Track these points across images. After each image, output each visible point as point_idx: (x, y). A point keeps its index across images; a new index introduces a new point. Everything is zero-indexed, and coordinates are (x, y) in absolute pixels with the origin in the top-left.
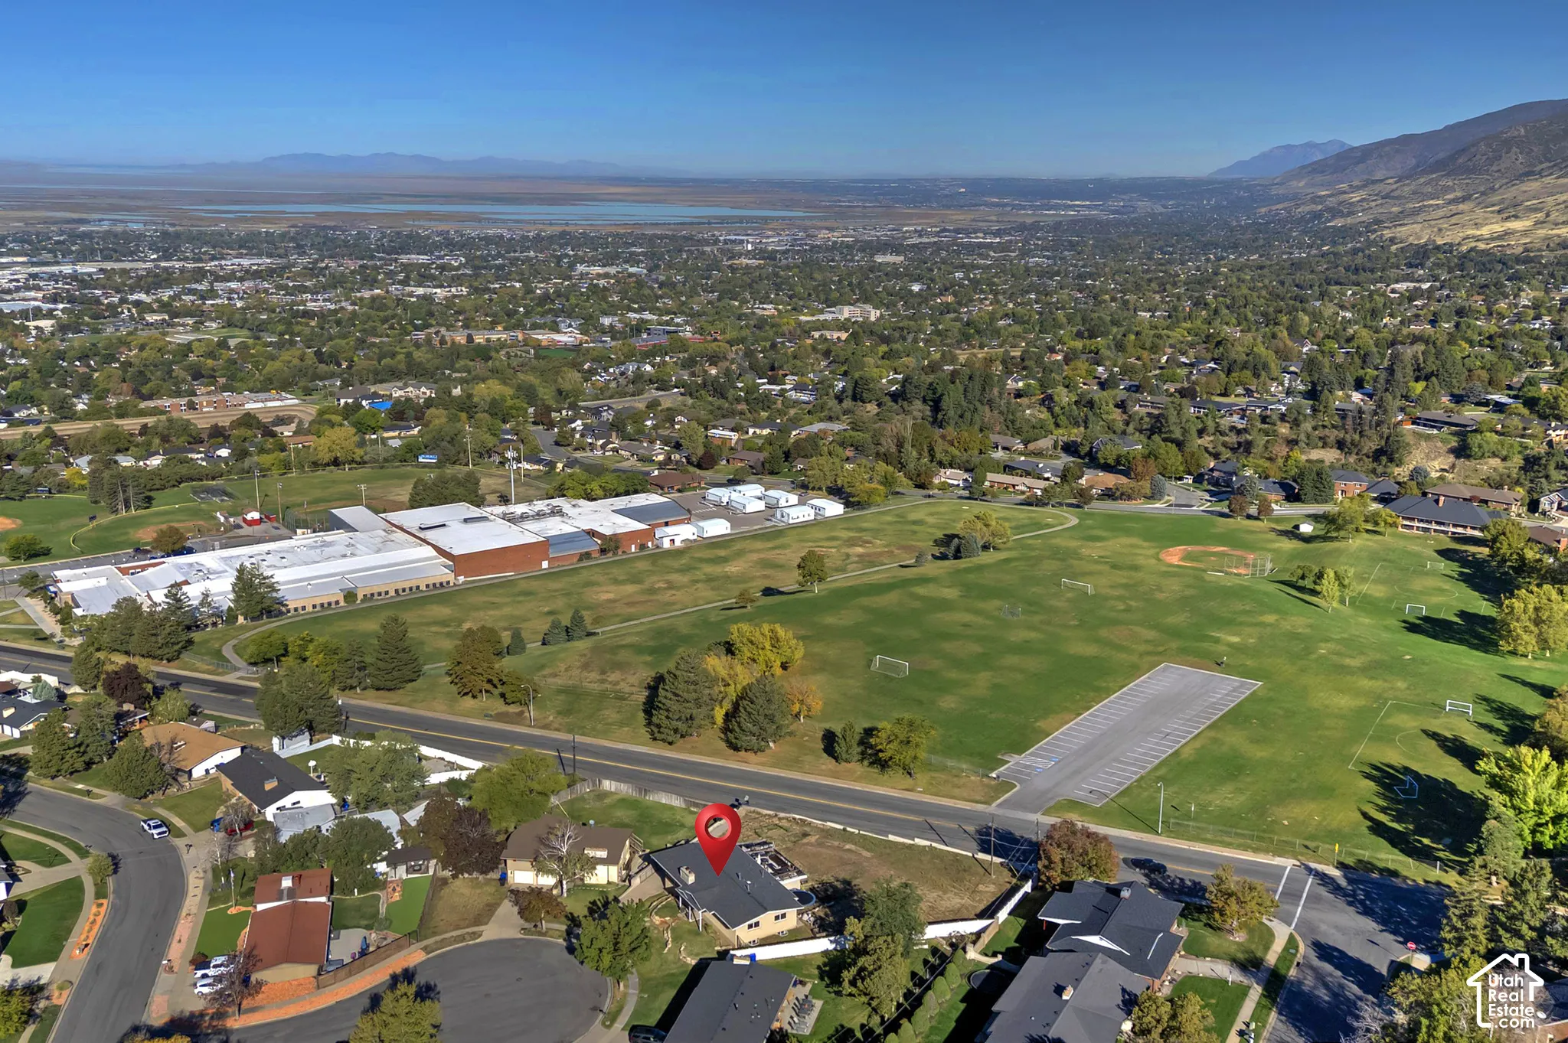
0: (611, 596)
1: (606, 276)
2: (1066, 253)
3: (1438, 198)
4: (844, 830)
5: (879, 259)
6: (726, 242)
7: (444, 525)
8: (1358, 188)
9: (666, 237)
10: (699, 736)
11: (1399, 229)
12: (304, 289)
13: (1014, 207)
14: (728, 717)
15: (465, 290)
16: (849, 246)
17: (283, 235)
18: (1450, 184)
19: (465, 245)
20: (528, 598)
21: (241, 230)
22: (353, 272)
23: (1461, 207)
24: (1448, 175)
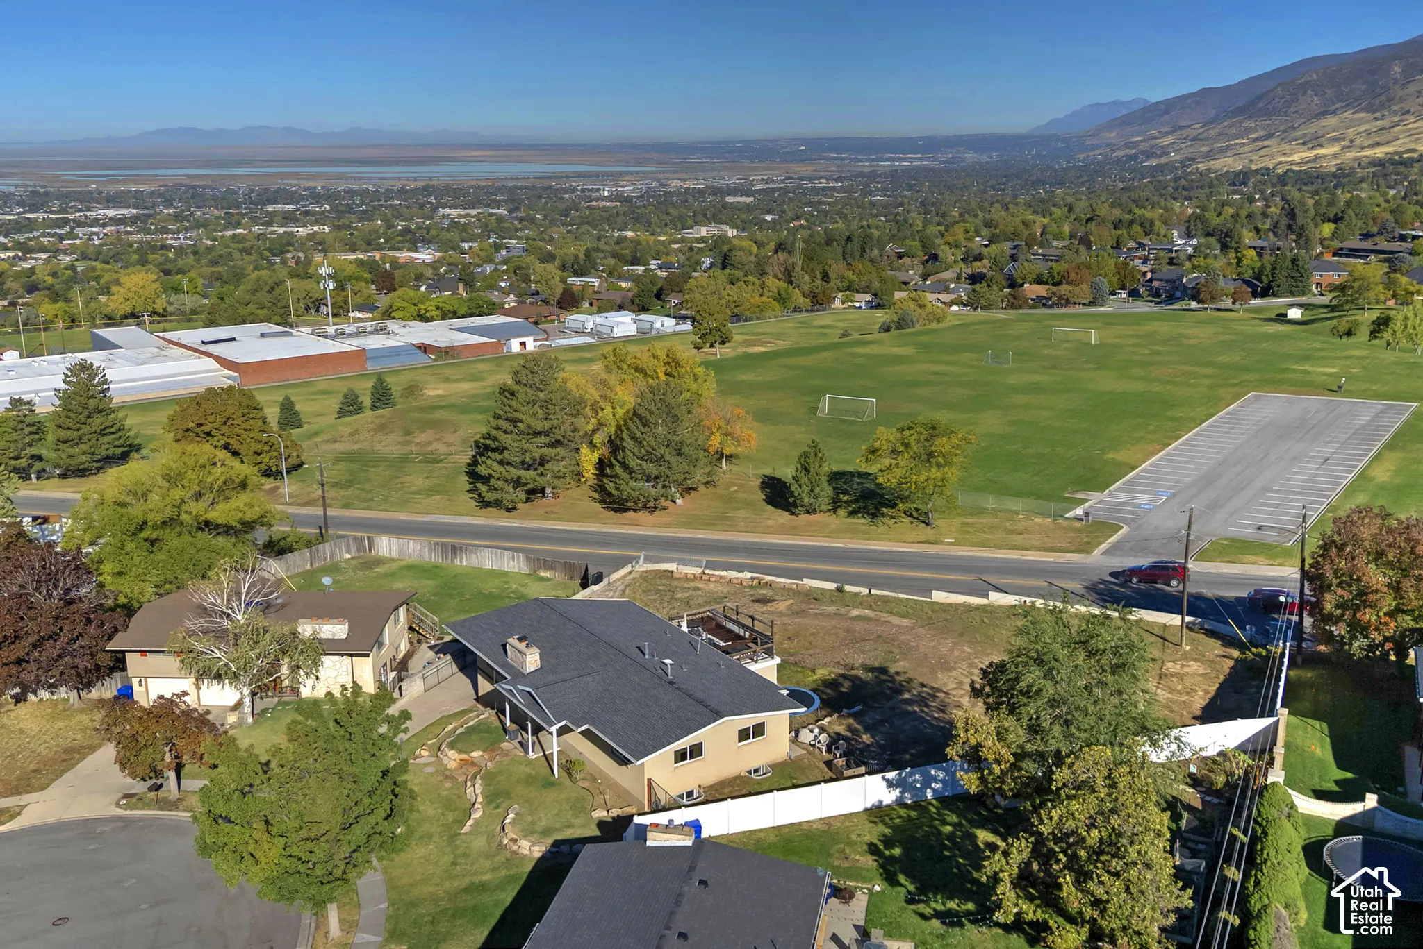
0: (440, 392)
1: (467, 215)
2: (906, 193)
3: (1243, 138)
4: (840, 590)
5: (730, 200)
6: (583, 191)
7: (234, 339)
8: (1167, 134)
9: (526, 188)
10: (556, 496)
11: (1212, 162)
12: (167, 231)
13: (851, 160)
14: (601, 465)
15: (327, 229)
16: (700, 191)
17: (153, 193)
18: (1253, 125)
19: (330, 196)
20: (325, 397)
21: (112, 189)
22: (216, 218)
23: (1266, 143)
24: (1249, 117)
